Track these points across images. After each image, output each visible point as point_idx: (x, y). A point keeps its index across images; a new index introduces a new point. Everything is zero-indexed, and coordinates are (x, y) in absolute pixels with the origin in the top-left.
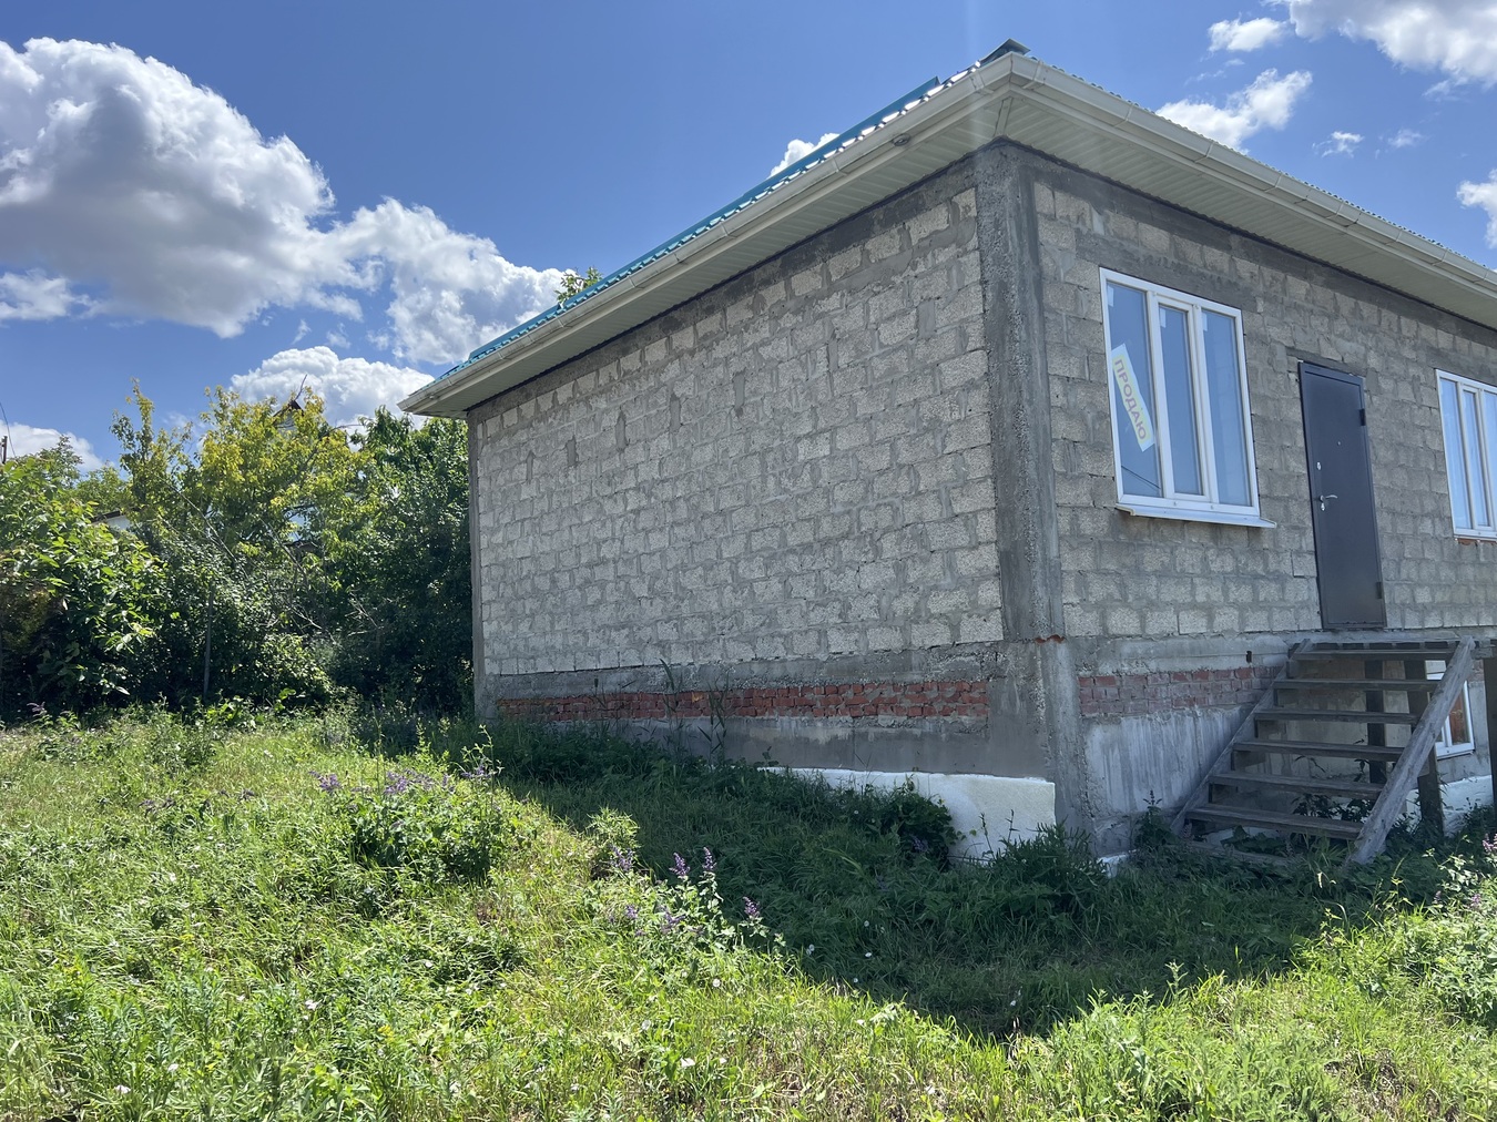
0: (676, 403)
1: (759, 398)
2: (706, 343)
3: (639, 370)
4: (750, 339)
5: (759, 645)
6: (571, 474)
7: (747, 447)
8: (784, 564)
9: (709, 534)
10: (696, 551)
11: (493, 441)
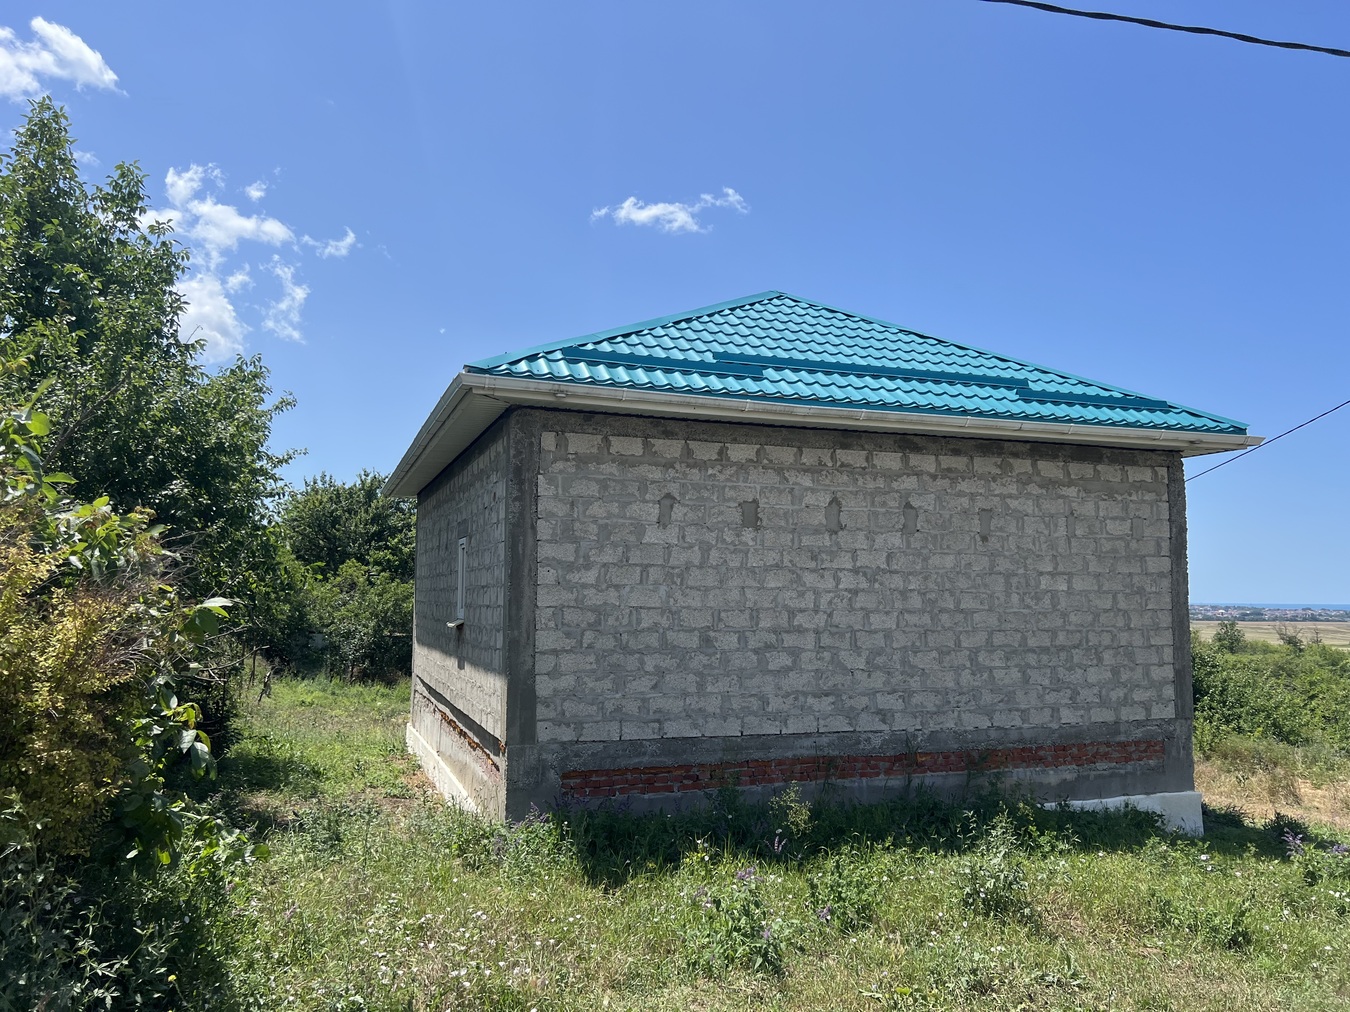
0: (913, 512)
1: (1004, 535)
3: (864, 469)
4: (998, 489)
5: (997, 716)
6: (748, 535)
7: (992, 567)
8: (1023, 659)
9: (947, 625)
10: (931, 638)
11: (581, 460)
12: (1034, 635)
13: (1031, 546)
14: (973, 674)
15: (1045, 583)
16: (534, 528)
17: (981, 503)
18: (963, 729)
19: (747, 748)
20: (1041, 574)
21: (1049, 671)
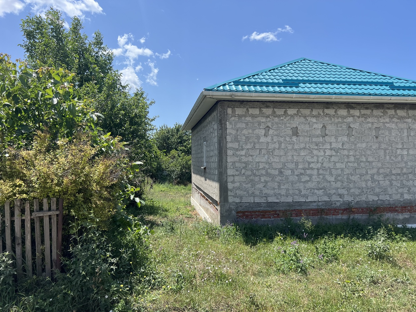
0: (351, 129)
1: (384, 136)
2: (364, 116)
3: (334, 115)
4: (382, 120)
6: (294, 138)
7: (379, 147)
8: (390, 177)
9: (363, 166)
10: (357, 171)
11: (240, 116)
12: (395, 170)
13: (394, 140)
14: (372, 182)
15: (399, 152)
16: (226, 138)
17: (375, 125)
18: (368, 200)
19: (294, 206)
20: (398, 149)
21: (400, 181)
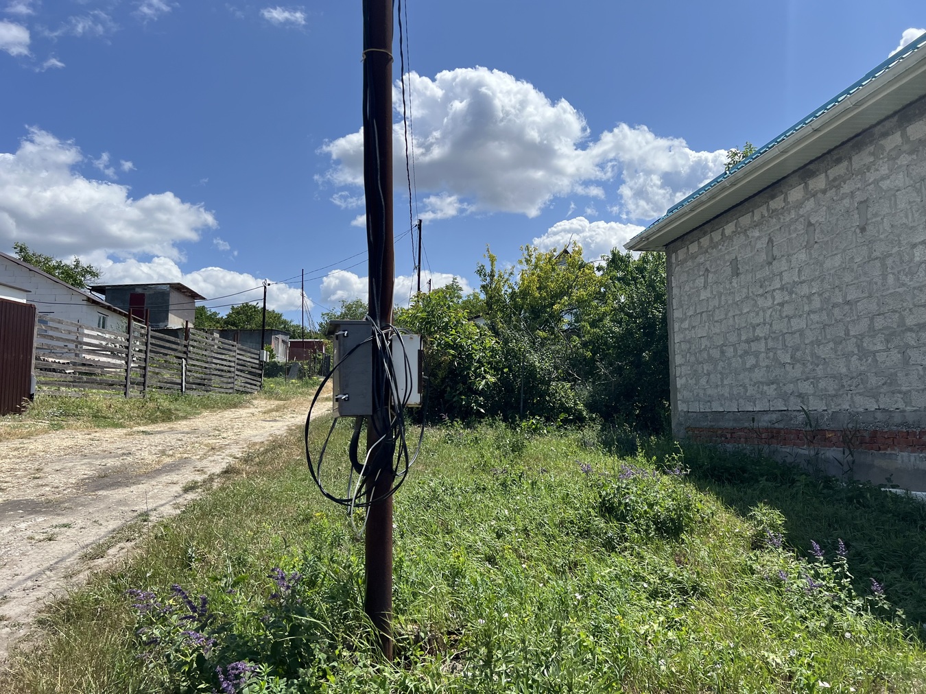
0: (812, 228)
1: (879, 219)
2: (835, 184)
3: (783, 208)
4: (871, 176)
5: (882, 399)
6: (735, 281)
7: (870, 254)
10: (828, 331)
14: (860, 359)
17: (859, 197)
18: (855, 410)
